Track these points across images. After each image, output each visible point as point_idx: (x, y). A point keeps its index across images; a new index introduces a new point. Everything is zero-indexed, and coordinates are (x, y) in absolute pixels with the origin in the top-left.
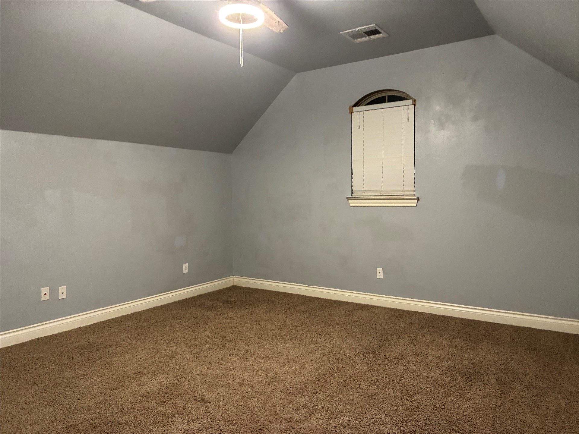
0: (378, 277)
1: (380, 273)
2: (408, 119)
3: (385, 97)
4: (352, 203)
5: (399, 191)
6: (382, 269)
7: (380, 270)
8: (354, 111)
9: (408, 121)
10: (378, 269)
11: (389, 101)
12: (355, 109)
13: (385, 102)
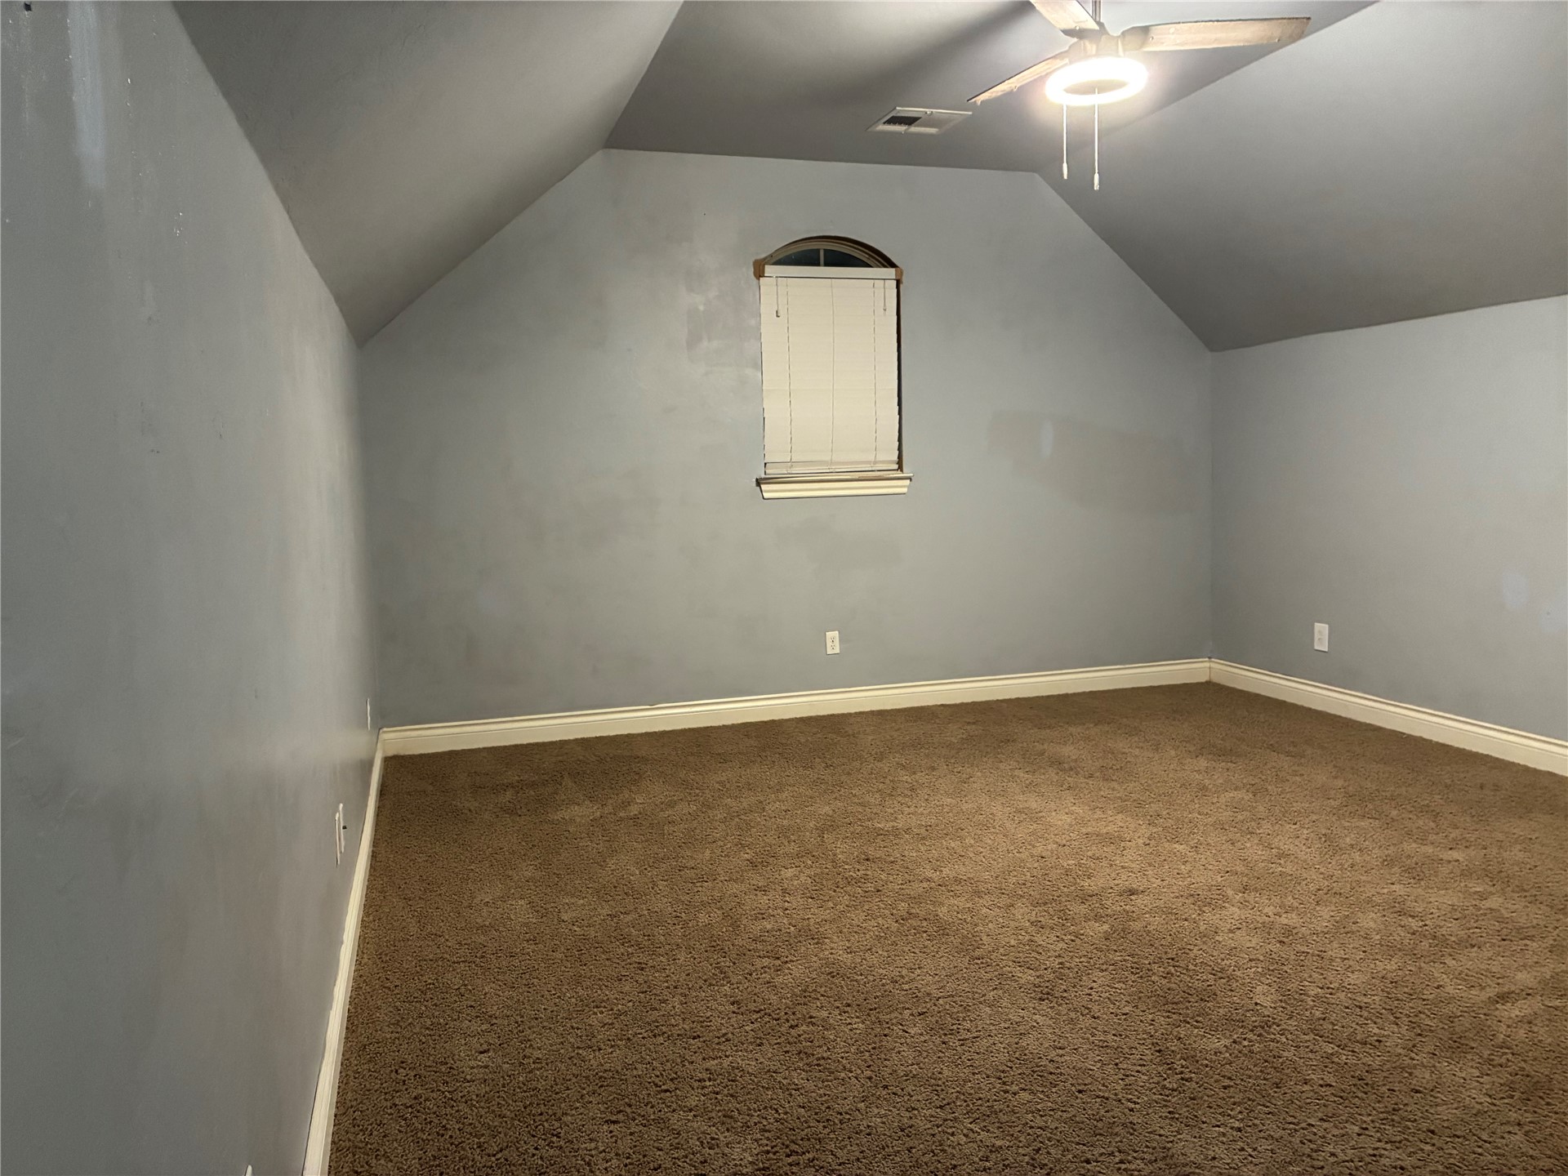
0: (829, 651)
1: (833, 642)
2: (885, 310)
3: (818, 250)
4: (770, 491)
5: (869, 462)
6: (837, 632)
7: (833, 636)
8: (766, 275)
9: (885, 314)
10: (829, 634)
11: (827, 264)
12: (770, 270)
13: (817, 264)
